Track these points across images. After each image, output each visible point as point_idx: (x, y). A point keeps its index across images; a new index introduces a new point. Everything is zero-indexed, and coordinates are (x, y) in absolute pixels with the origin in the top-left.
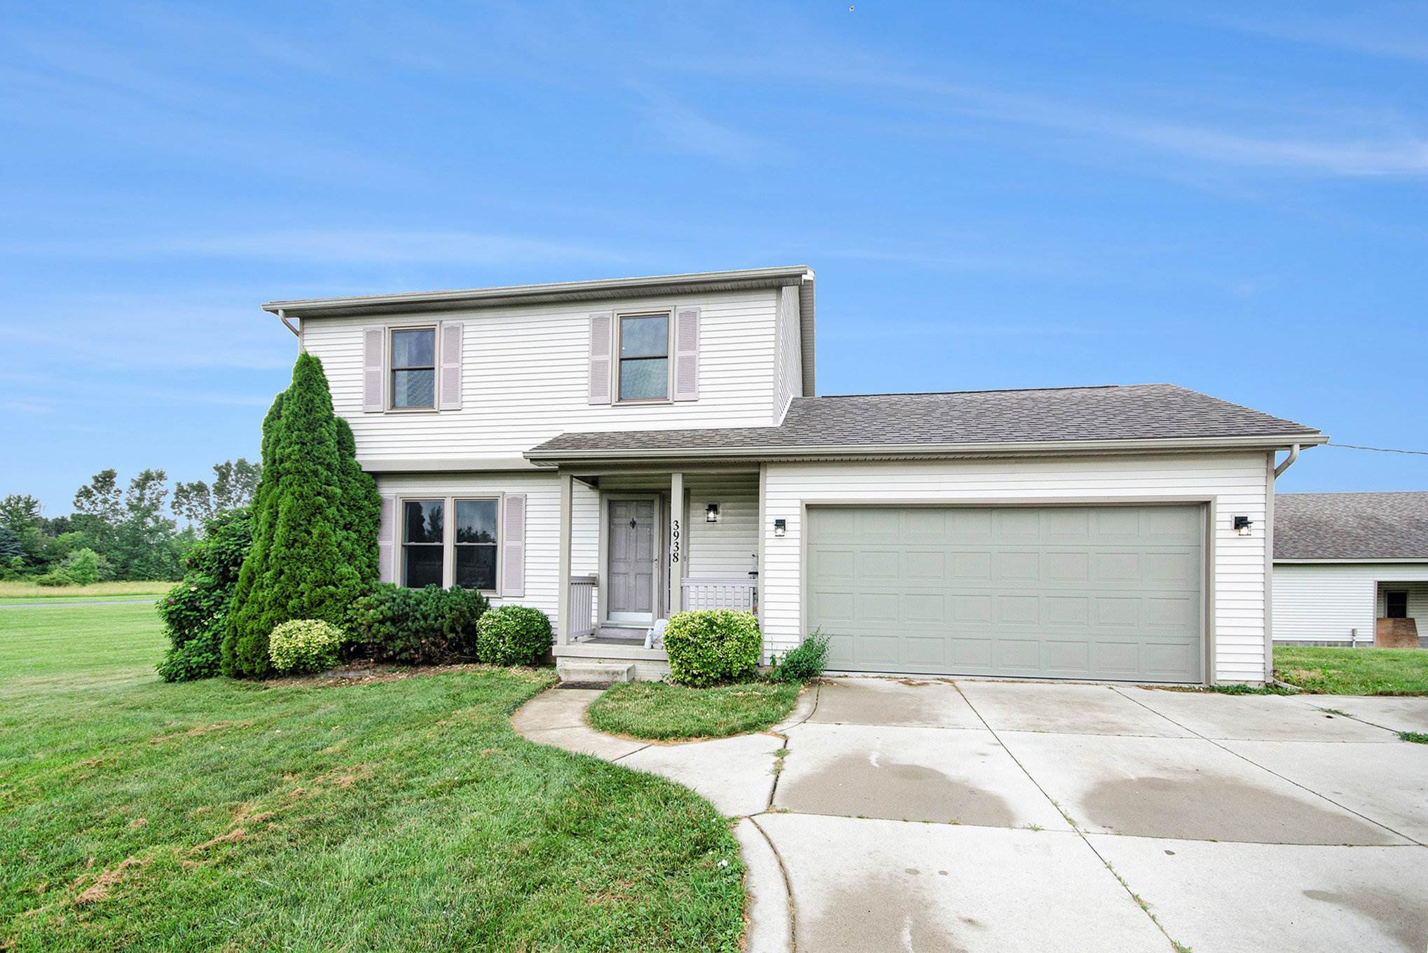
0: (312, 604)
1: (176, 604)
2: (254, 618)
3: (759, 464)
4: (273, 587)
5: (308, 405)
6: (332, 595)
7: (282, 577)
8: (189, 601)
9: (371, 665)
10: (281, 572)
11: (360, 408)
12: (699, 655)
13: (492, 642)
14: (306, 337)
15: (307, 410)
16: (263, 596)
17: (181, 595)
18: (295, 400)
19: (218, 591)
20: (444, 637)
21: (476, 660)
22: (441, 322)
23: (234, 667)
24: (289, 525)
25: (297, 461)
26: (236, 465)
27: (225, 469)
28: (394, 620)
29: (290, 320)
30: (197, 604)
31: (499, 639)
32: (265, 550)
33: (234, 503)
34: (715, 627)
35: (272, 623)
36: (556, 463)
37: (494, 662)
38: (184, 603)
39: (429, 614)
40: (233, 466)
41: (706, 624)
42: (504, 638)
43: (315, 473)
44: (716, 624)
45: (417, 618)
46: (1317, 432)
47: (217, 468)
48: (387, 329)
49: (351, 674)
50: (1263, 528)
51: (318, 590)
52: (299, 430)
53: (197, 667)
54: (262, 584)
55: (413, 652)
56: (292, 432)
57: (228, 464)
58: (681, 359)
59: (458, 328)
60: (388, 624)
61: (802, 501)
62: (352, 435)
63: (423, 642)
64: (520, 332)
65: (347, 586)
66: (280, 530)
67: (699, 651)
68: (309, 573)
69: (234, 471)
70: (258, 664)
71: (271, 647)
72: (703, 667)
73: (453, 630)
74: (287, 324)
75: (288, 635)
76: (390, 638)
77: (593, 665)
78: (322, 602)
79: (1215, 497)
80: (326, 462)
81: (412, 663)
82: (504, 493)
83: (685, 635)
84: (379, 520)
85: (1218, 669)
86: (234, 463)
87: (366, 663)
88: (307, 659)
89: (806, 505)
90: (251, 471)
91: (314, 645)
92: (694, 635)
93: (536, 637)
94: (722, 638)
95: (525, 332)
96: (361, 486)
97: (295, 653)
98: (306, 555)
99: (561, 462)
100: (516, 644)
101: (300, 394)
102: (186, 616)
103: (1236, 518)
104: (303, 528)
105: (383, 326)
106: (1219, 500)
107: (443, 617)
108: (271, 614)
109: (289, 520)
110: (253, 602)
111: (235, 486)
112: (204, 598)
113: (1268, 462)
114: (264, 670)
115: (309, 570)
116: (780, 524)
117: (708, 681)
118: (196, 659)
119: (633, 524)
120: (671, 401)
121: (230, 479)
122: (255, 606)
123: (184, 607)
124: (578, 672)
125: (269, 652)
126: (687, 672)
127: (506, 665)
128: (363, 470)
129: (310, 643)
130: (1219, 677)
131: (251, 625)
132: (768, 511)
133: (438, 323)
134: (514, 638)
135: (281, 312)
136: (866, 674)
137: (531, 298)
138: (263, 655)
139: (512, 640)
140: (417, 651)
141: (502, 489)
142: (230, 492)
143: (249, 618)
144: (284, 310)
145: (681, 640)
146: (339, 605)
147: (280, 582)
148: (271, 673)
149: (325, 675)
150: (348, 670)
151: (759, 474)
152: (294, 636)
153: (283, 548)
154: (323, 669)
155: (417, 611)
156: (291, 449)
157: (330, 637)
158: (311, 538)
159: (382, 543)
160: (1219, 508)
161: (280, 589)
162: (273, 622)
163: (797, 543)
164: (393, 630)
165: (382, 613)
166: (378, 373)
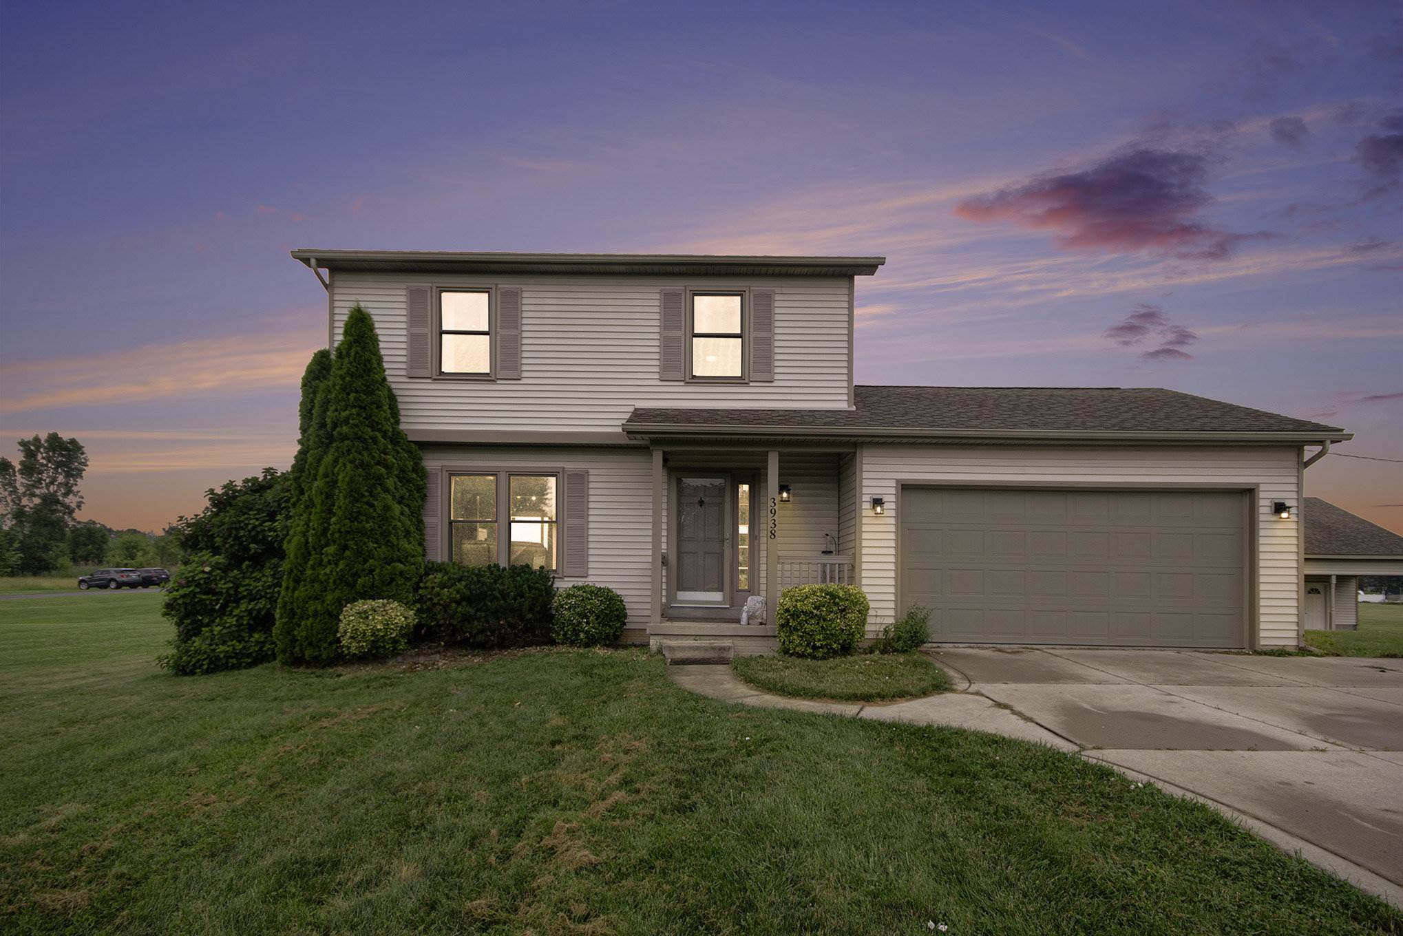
0: (383, 582)
1: (189, 587)
2: (316, 598)
3: (855, 445)
4: (337, 564)
5: (366, 366)
6: (401, 573)
7: (347, 553)
8: (205, 583)
9: (441, 649)
10: (345, 548)
11: (403, 373)
12: (822, 627)
13: (575, 621)
14: (336, 291)
15: (364, 371)
16: (326, 574)
17: (193, 577)
18: (352, 359)
19: (235, 571)
20: (521, 618)
21: (553, 643)
22: (496, 285)
23: (292, 653)
24: (351, 496)
25: (356, 425)
26: (47, 441)
27: (34, 445)
28: (469, 600)
29: (320, 270)
30: (213, 586)
31: (582, 619)
32: (322, 523)
33: (47, 485)
34: (837, 600)
35: (340, 604)
36: (646, 437)
37: (572, 643)
38: (198, 585)
39: (509, 593)
40: (43, 442)
41: (828, 597)
42: (587, 618)
43: (374, 440)
44: (839, 598)
45: (495, 598)
46: (1342, 430)
47: (23, 444)
48: (434, 288)
49: (422, 659)
50: (1296, 512)
51: (389, 567)
52: (357, 392)
53: (225, 656)
54: (322, 560)
55: (489, 633)
56: (348, 394)
57: (37, 440)
58: (756, 339)
59: (517, 293)
60: (464, 603)
61: (898, 481)
62: (396, 401)
63: (501, 622)
64: (585, 302)
65: (414, 564)
66: (341, 501)
67: (822, 623)
68: (375, 548)
69: (45, 448)
70: (325, 649)
71: (341, 629)
72: (825, 639)
73: (531, 610)
74: (318, 274)
75: (364, 616)
76: (467, 619)
77: (690, 642)
78: (392, 580)
79: (1258, 485)
80: (384, 429)
81: (484, 647)
82: (564, 468)
83: (810, 608)
84: (425, 495)
85: (1261, 635)
86: (43, 436)
87: (436, 647)
88: (383, 642)
89: (902, 485)
90: (66, 449)
91: (392, 627)
92: (817, 608)
93: (617, 616)
94: (843, 610)
95: (590, 302)
96: (409, 457)
97: (372, 636)
98: (372, 530)
99: (651, 436)
100: (599, 623)
101: (357, 353)
102: (201, 600)
103: (1276, 503)
104: (365, 500)
105: (430, 285)
106: (1262, 487)
107: (522, 596)
108: (337, 594)
109: (352, 491)
110: (313, 581)
111: (46, 465)
112: (220, 580)
113: (1298, 455)
114: (332, 656)
115: (375, 545)
116: (877, 502)
117: (828, 653)
118: (222, 648)
119: (701, 503)
120: (747, 381)
121: (39, 456)
122: (316, 585)
123: (198, 590)
124: (683, 649)
125: (339, 635)
126: (808, 645)
127: (587, 645)
128: (409, 439)
129: (388, 624)
130: (1263, 642)
131: (313, 606)
132: (865, 490)
133: (494, 287)
134: (598, 617)
135: (313, 262)
136: (956, 645)
137: (580, 267)
138: (331, 638)
139: (597, 619)
140: (493, 632)
141: (561, 465)
142: (41, 473)
143: (310, 598)
144: (317, 259)
145: (805, 613)
146: (408, 584)
147: (344, 558)
148: (340, 659)
149: (394, 660)
150: (418, 655)
151: (855, 453)
152: (371, 617)
153: (347, 521)
154: (395, 653)
155: (495, 590)
156: (347, 412)
157: (405, 618)
158: (375, 510)
159: (427, 520)
160: (1262, 495)
161: (346, 566)
162: (340, 602)
163: (893, 521)
164: (470, 610)
165: (458, 592)
166: (424, 336)
